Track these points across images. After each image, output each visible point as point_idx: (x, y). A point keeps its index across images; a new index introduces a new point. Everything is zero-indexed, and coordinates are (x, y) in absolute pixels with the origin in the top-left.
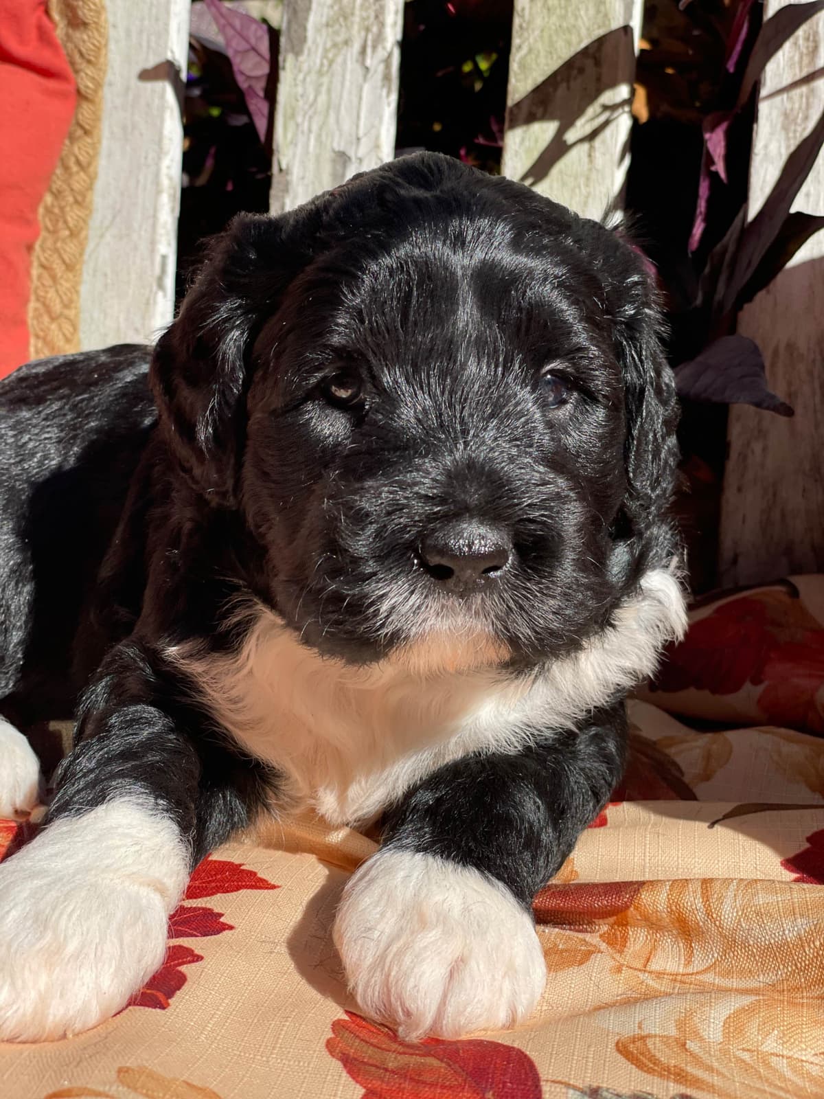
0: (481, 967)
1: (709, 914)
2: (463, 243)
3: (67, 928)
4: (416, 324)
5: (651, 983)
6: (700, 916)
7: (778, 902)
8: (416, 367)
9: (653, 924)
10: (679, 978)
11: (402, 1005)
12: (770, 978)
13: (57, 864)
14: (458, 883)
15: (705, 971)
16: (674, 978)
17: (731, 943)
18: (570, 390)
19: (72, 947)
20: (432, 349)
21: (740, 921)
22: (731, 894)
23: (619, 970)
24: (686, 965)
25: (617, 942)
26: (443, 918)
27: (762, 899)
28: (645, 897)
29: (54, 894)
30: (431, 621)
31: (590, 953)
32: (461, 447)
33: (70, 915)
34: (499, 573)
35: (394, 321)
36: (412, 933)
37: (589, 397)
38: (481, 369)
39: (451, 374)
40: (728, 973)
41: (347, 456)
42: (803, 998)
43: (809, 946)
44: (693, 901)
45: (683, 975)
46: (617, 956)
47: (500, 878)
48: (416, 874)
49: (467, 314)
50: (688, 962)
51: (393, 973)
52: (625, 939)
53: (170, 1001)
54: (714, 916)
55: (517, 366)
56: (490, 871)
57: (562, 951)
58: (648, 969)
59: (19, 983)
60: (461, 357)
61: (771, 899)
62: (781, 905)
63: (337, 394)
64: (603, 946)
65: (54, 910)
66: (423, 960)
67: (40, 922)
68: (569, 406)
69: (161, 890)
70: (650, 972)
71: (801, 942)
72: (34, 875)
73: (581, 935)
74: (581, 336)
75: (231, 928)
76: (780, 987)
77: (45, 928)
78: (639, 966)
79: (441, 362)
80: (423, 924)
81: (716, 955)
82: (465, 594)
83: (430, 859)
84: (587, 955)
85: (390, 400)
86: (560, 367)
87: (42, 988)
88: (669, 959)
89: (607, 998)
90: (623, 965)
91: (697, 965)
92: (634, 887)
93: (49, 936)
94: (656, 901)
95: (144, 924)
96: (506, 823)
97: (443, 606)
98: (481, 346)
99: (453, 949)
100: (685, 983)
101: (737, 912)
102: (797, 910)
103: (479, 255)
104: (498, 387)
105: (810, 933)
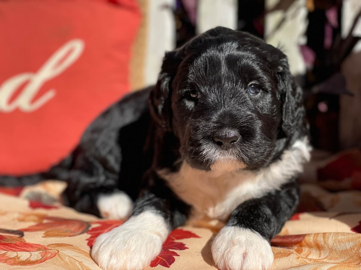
0: (252, 255)
1: (325, 242)
2: (222, 50)
3: (131, 244)
4: (209, 74)
5: (307, 261)
6: (323, 243)
7: (345, 238)
8: (211, 86)
9: (309, 246)
10: (316, 260)
11: (229, 267)
12: (343, 260)
13: (131, 227)
14: (244, 233)
15: (325, 258)
16: (315, 260)
17: (331, 250)
18: (259, 89)
19: (133, 249)
20: (215, 80)
21: (334, 243)
22: (331, 236)
23: (298, 258)
24: (319, 257)
25: (299, 251)
26: (239, 242)
27: (340, 237)
28: (307, 238)
29: (129, 235)
30: (218, 157)
31: (290, 254)
32: (223, 108)
33: (133, 240)
34: (236, 142)
35: (203, 74)
36: (231, 247)
37: (266, 91)
38: (229, 85)
39: (220, 87)
40: (331, 259)
41: (194, 112)
42: (352, 265)
43: (354, 250)
44: (320, 239)
45: (318, 260)
46: (298, 255)
47: (257, 231)
48: (231, 232)
49: (224, 69)
50: (320, 256)
51: (226, 259)
52: (302, 251)
53: (170, 266)
54: (327, 243)
55: (239, 83)
56: (253, 229)
57: (282, 253)
58: (307, 258)
59: (119, 258)
60: (223, 82)
61: (343, 237)
62: (345, 239)
63: (193, 96)
64: (295, 252)
65: (128, 239)
66: (233, 255)
67: (125, 242)
68: (259, 94)
69: (159, 235)
70: (308, 259)
71: (351, 249)
72: (124, 230)
73: (288, 250)
74: (261, 73)
75: (187, 248)
76: (345, 262)
77: (126, 244)
78: (305, 257)
79: (218, 84)
80: (234, 244)
81: (327, 254)
82: (227, 149)
83: (236, 228)
84: (289, 254)
85: (204, 96)
86: (254, 83)
87: (125, 259)
88: (314, 255)
89: (294, 265)
90: (300, 257)
91: (322, 257)
92: (304, 236)
93: (127, 245)
94: (310, 239)
95: (154, 243)
96: (258, 216)
97: (221, 153)
98: (228, 78)
99: (242, 251)
100: (318, 262)
101: (333, 241)
102: (350, 240)
103: (227, 53)
104: (234, 90)
105: (354, 246)
